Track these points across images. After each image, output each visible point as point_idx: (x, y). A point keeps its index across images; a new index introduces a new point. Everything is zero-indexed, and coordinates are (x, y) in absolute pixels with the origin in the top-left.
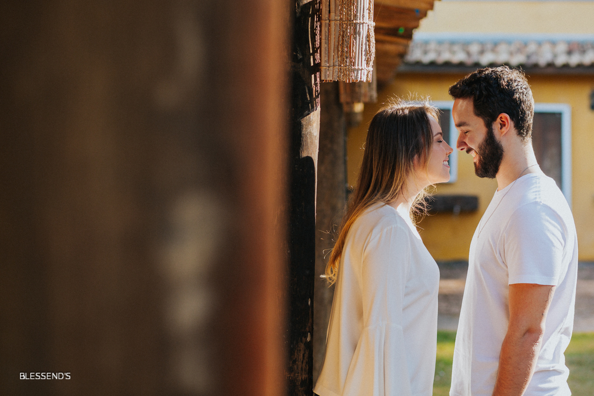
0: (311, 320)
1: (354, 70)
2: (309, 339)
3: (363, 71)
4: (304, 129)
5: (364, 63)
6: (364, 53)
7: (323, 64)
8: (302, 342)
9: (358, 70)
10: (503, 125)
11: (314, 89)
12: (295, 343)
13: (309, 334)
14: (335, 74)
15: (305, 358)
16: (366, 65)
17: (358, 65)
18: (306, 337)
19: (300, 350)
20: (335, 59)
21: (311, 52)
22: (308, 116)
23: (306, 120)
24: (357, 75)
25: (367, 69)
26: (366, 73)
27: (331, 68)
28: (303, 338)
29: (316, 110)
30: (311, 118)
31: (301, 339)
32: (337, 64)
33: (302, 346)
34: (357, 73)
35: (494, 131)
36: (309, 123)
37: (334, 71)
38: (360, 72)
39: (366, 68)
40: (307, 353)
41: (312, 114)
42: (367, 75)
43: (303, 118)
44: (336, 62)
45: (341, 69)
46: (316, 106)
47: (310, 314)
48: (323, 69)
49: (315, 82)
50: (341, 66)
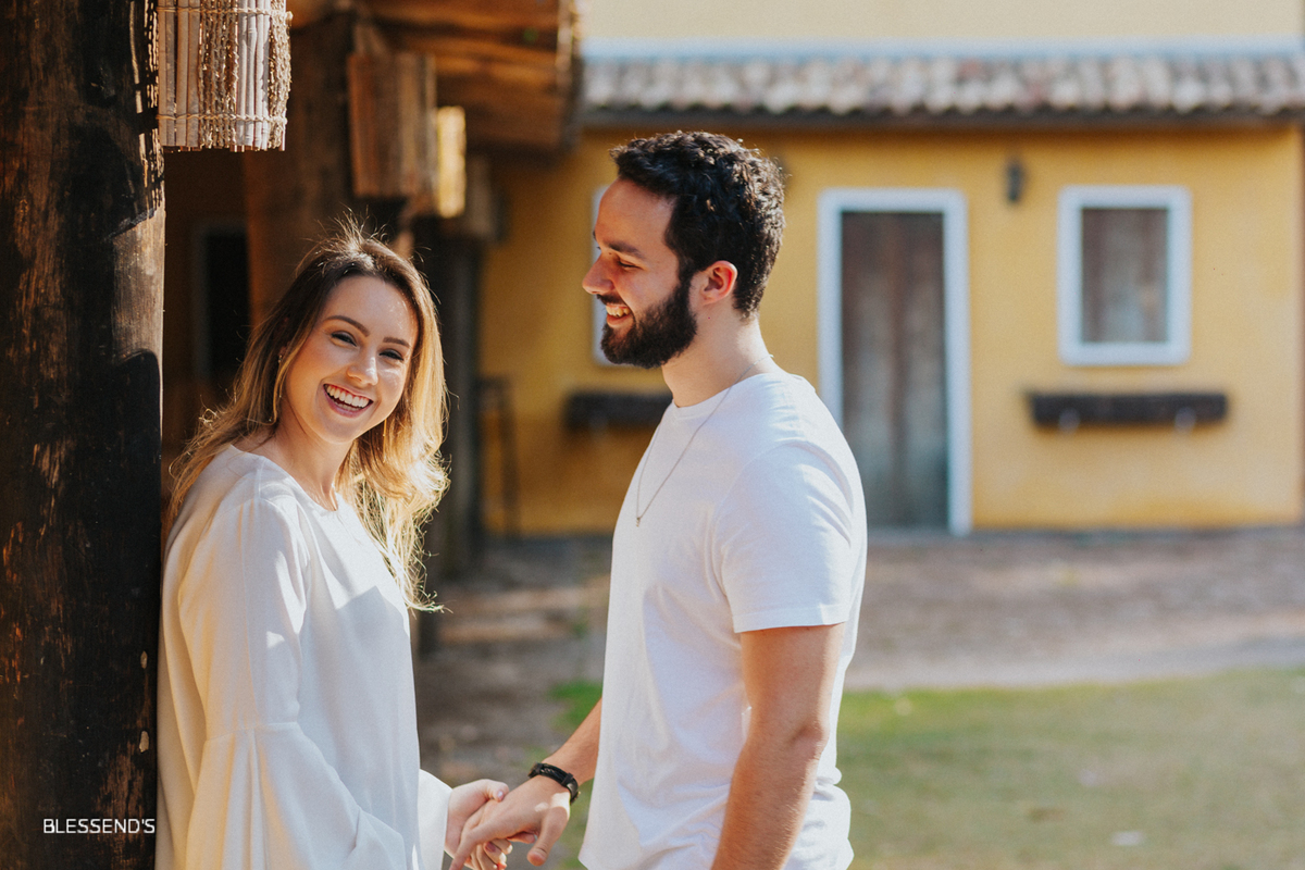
0: (148, 702)
1: (236, 123)
2: (143, 746)
3: (259, 125)
4: (121, 261)
5: (262, 105)
6: (260, 83)
7: (162, 109)
8: (126, 754)
9: (246, 123)
10: (715, 283)
11: (146, 167)
12: (107, 755)
13: (144, 734)
14: (193, 132)
15: (135, 790)
16: (266, 111)
17: (247, 111)
18: (137, 741)
19: (121, 773)
20: (191, 98)
21: (137, 81)
22: (129, 233)
23: (126, 239)
24: (245, 134)
25: (271, 120)
26: (267, 130)
27: (182, 119)
28: (129, 745)
29: (152, 215)
30: (139, 234)
31: (125, 746)
32: (195, 108)
33: (126, 763)
34: (246, 130)
35: (691, 290)
36: (134, 245)
37: (190, 124)
38: (251, 127)
39: (268, 118)
40: (140, 778)
41: (140, 225)
42: (272, 134)
43: (117, 234)
44: (194, 103)
45: (205, 120)
46: (151, 206)
47: (146, 688)
48: (163, 120)
49: (147, 151)
50: (204, 113)
